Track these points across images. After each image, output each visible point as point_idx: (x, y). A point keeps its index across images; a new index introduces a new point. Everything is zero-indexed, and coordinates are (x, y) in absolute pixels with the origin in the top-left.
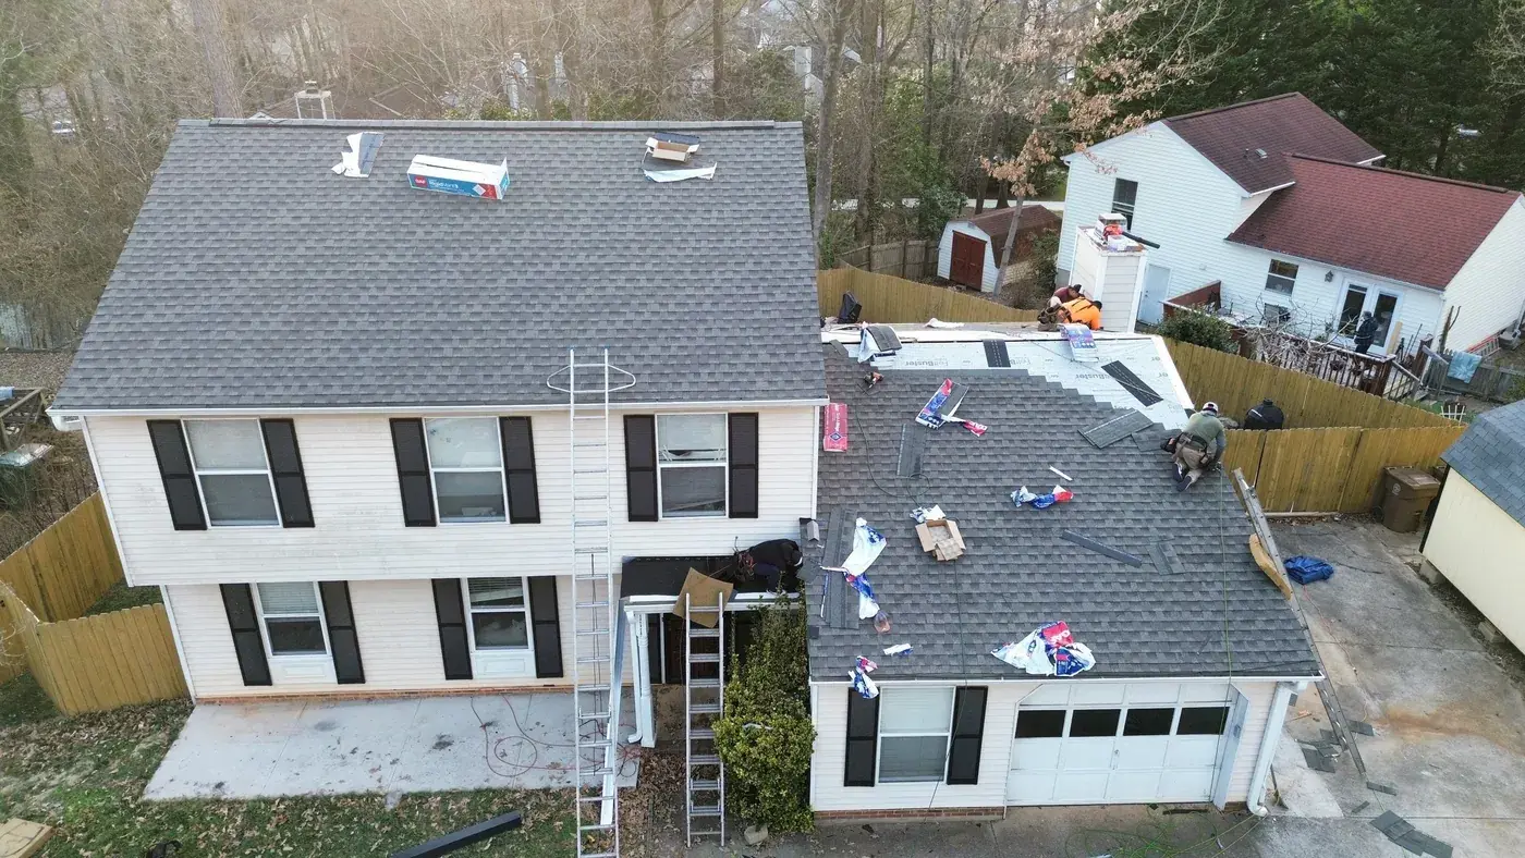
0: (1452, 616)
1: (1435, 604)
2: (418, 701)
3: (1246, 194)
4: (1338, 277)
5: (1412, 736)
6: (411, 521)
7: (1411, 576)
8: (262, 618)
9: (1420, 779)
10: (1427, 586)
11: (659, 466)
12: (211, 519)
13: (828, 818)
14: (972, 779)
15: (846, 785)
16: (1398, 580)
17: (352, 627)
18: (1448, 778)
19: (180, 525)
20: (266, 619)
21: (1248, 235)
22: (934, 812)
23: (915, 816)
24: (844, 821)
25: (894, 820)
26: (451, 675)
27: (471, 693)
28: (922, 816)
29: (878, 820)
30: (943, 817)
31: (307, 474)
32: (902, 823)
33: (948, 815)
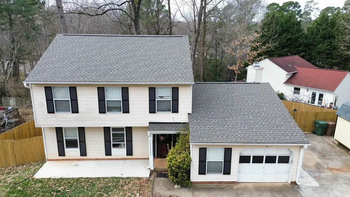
0: (343, 151)
1: (338, 149)
2: (98, 161)
3: (287, 73)
4: (310, 90)
5: (335, 172)
6: (100, 112)
7: (332, 143)
8: (64, 138)
9: (338, 180)
10: (336, 145)
11: (156, 100)
12: (56, 111)
13: (195, 184)
14: (229, 173)
15: (199, 174)
16: (329, 144)
17: (85, 141)
18: (345, 180)
19: (49, 112)
20: (65, 139)
21: (288, 82)
22: (220, 183)
23: (216, 183)
24: (199, 184)
25: (210, 184)
26: (107, 155)
27: (111, 159)
28: (217, 183)
29: (207, 184)
30: (222, 184)
31: (78, 100)
32: (212, 185)
33: (224, 183)
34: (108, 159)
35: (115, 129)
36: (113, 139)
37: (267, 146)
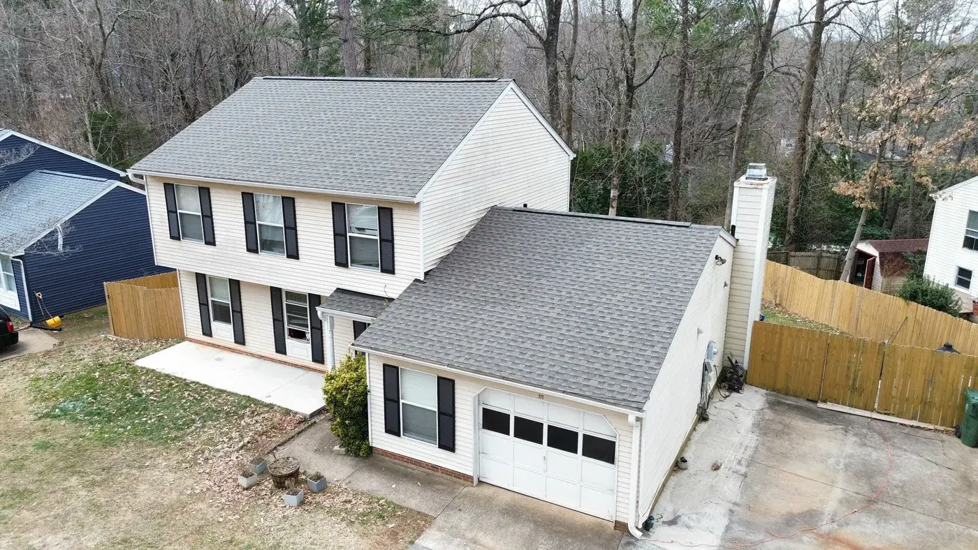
6: (250, 250)
11: (348, 234)
12: (182, 236)
13: (379, 454)
14: (452, 449)
15: (386, 432)
17: (241, 313)
19: (172, 237)
20: (211, 300)
22: (435, 468)
23: (423, 467)
24: (388, 459)
25: (413, 466)
26: (278, 351)
27: (285, 363)
28: (428, 469)
29: (405, 464)
30: (439, 474)
31: (214, 217)
32: (417, 470)
33: (442, 473)
34: (281, 362)
35: (290, 295)
36: (288, 317)
37: (541, 396)
